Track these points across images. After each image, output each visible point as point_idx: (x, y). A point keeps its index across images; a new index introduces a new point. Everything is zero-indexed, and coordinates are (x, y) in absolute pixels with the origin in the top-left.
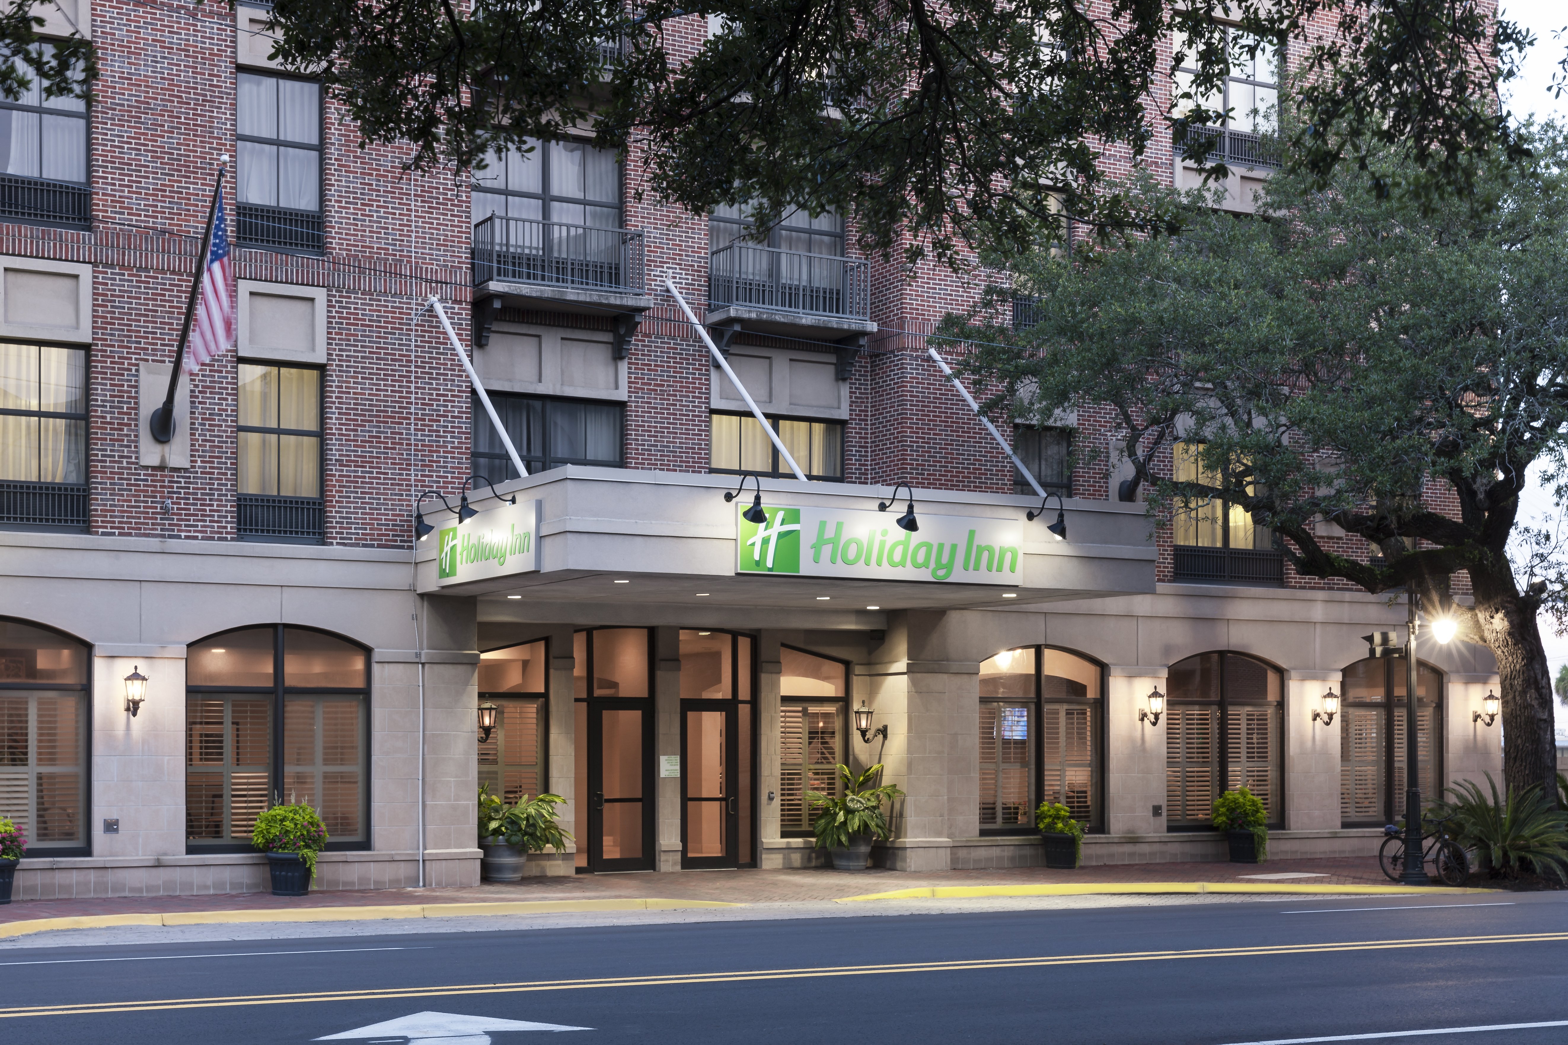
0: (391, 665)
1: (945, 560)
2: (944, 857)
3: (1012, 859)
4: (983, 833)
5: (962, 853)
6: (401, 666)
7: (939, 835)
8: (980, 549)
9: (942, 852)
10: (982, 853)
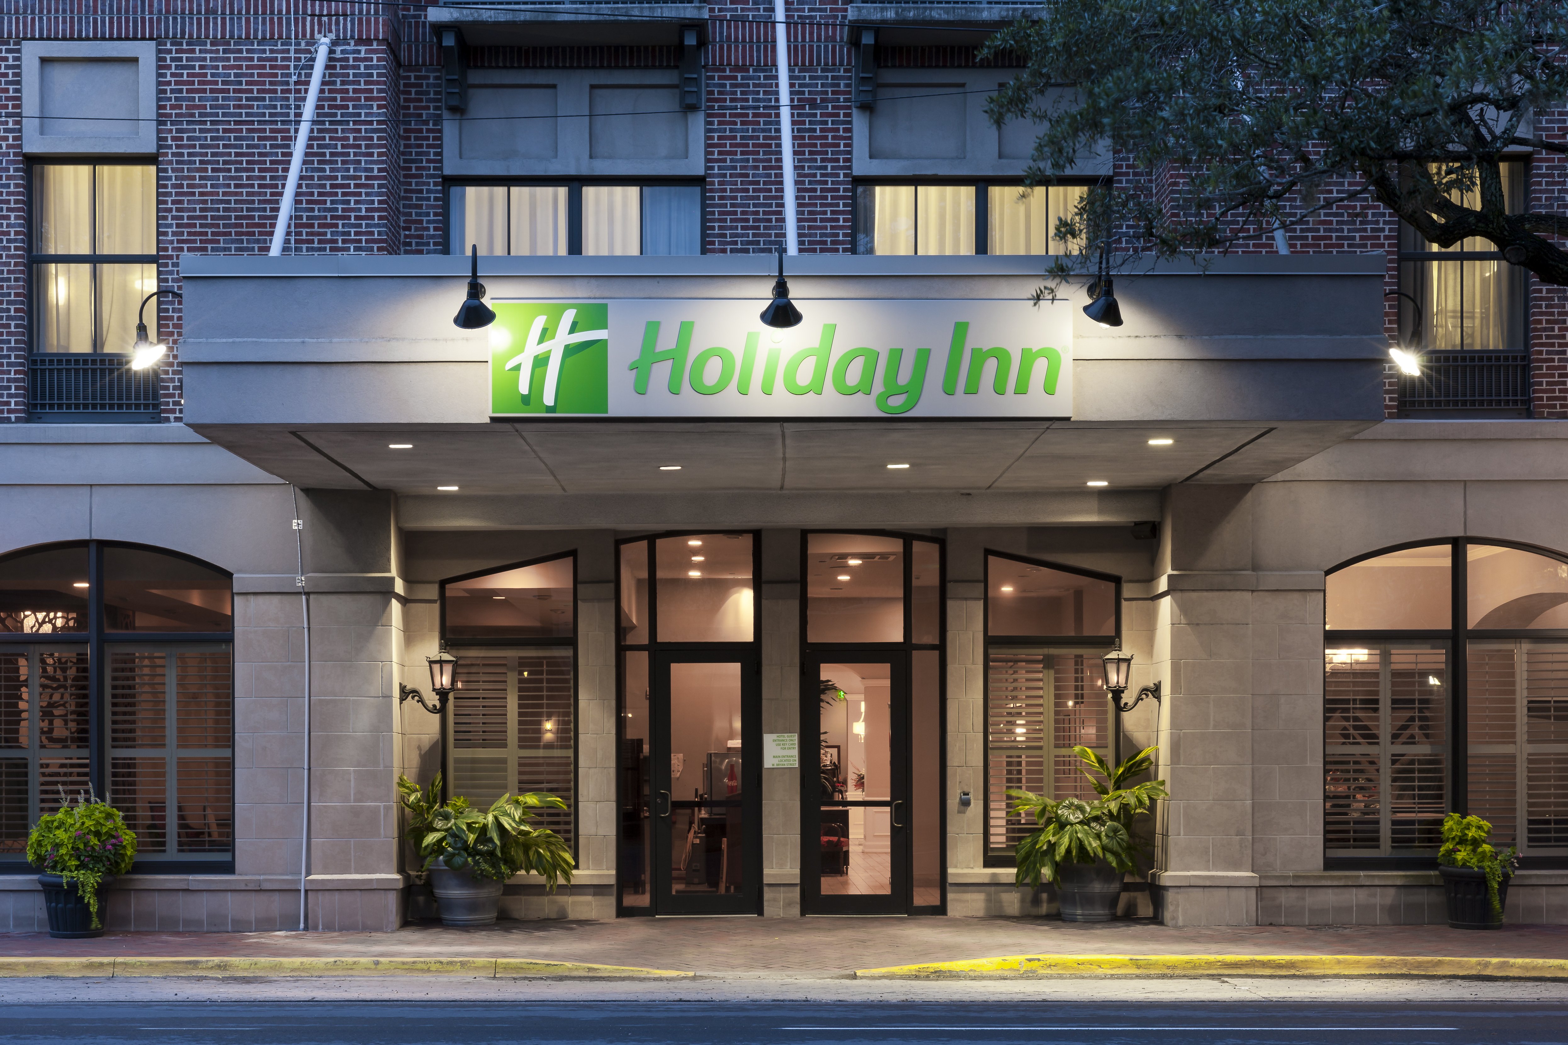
0: (261, 599)
1: (904, 378)
2: (1246, 901)
3: (1392, 910)
4: (1330, 864)
5: (1286, 898)
6: (276, 599)
7: (1237, 867)
8: (979, 357)
9: (1239, 896)
10: (1329, 898)
